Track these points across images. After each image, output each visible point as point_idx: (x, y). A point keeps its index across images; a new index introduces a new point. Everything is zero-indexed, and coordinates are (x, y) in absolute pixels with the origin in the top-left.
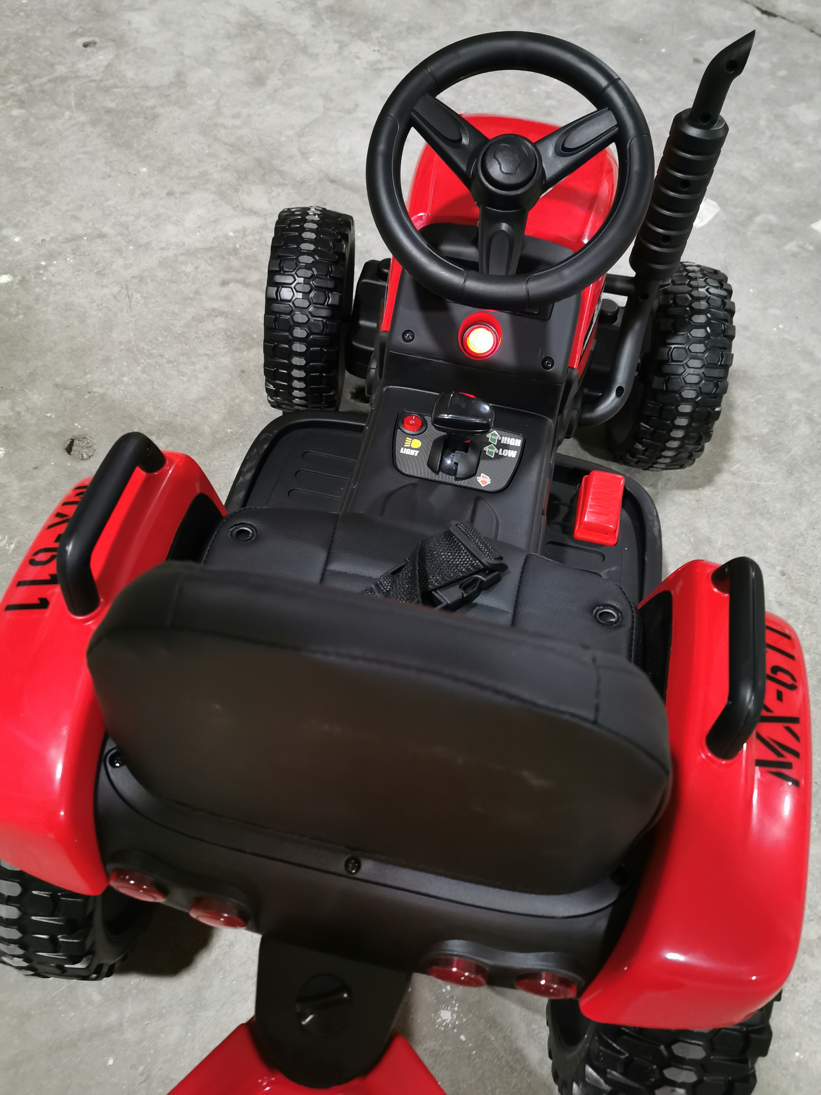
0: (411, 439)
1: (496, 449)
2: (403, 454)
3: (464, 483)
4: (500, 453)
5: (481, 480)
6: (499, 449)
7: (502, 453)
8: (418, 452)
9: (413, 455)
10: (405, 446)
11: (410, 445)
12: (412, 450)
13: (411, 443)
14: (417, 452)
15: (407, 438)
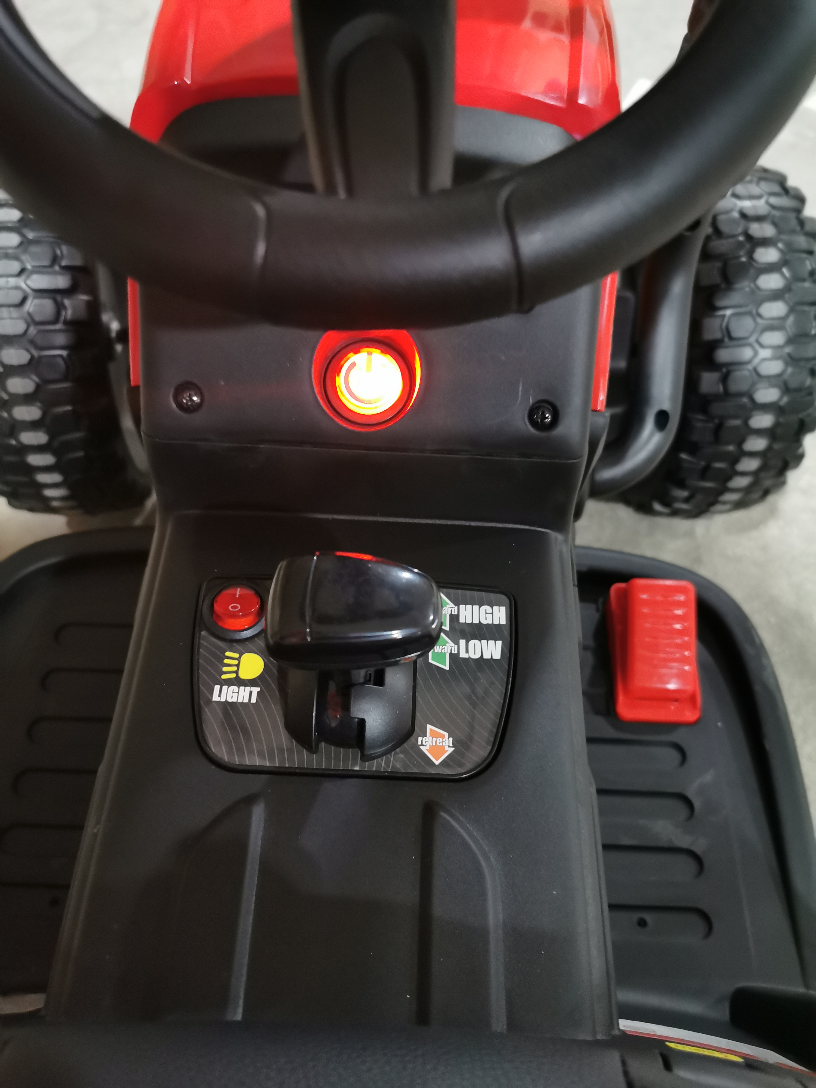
0: (237, 655)
1: (451, 644)
2: (220, 702)
3: (387, 764)
4: (463, 655)
5: (428, 747)
6: (457, 643)
7: (467, 651)
8: (259, 689)
9: (246, 700)
10: (224, 677)
11: (236, 672)
12: (242, 688)
13: (238, 666)
14: (256, 690)
15: (228, 654)
